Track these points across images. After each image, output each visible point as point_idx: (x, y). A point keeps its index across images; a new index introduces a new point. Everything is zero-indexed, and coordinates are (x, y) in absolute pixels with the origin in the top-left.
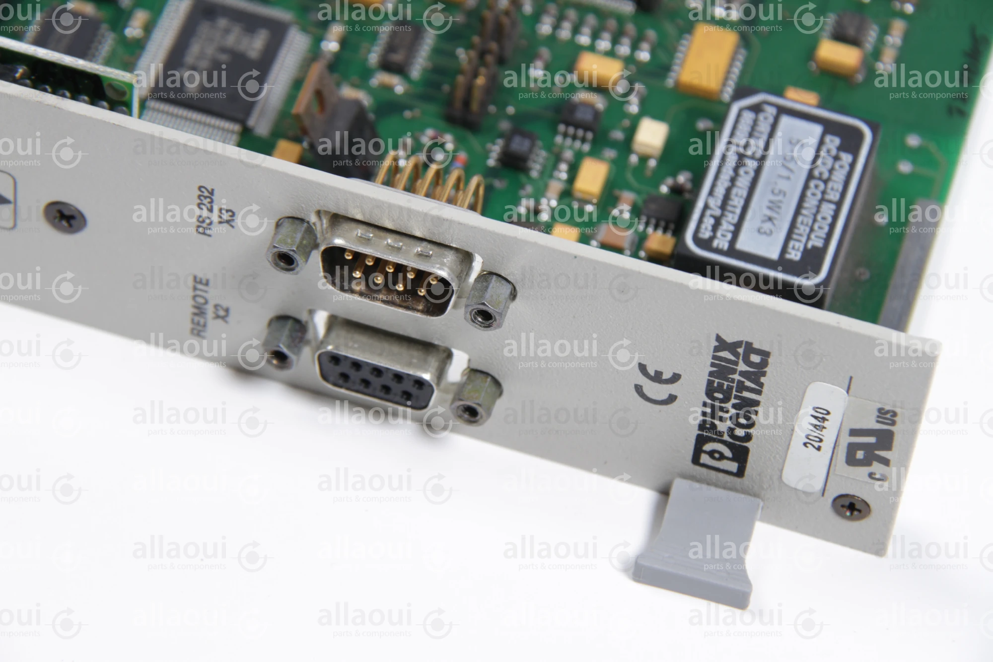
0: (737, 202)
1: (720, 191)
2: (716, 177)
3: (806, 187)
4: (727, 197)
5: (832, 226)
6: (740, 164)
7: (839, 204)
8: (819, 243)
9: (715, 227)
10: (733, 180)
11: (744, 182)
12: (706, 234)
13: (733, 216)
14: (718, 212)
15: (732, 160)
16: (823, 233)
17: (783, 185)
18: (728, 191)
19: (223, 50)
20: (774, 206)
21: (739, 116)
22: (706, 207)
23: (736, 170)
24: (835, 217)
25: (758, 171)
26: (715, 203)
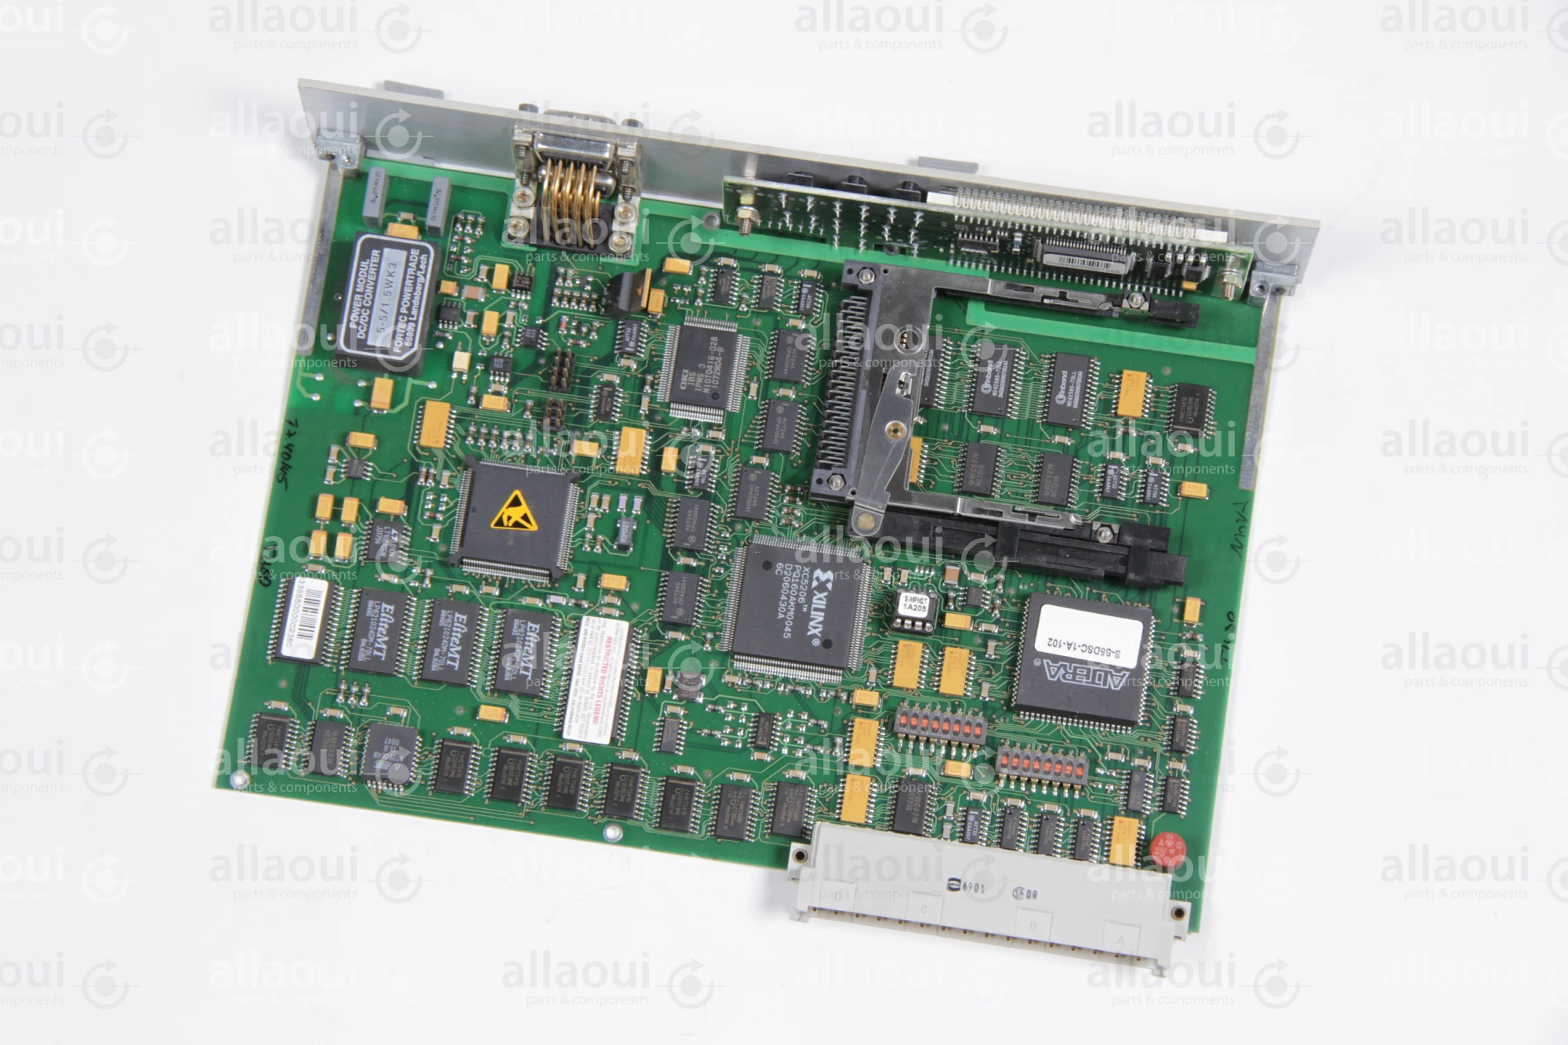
0: (409, 283)
1: (419, 288)
2: (421, 296)
3: (373, 300)
4: (415, 285)
5: (357, 277)
6: (409, 309)
7: (355, 292)
8: (363, 264)
9: (419, 263)
10: (412, 297)
11: (407, 297)
12: (423, 257)
13: (411, 271)
14: (419, 273)
15: (414, 312)
16: (362, 271)
17: (385, 300)
18: (414, 290)
19: (703, 371)
20: (389, 284)
21: (413, 342)
22: (425, 275)
23: (412, 304)
24: (356, 283)
25: (400, 306)
26: (421, 279)
